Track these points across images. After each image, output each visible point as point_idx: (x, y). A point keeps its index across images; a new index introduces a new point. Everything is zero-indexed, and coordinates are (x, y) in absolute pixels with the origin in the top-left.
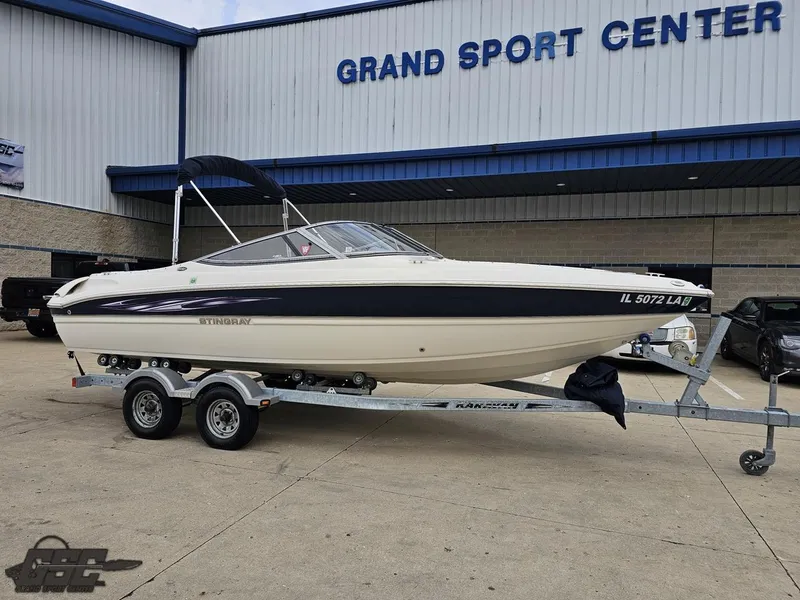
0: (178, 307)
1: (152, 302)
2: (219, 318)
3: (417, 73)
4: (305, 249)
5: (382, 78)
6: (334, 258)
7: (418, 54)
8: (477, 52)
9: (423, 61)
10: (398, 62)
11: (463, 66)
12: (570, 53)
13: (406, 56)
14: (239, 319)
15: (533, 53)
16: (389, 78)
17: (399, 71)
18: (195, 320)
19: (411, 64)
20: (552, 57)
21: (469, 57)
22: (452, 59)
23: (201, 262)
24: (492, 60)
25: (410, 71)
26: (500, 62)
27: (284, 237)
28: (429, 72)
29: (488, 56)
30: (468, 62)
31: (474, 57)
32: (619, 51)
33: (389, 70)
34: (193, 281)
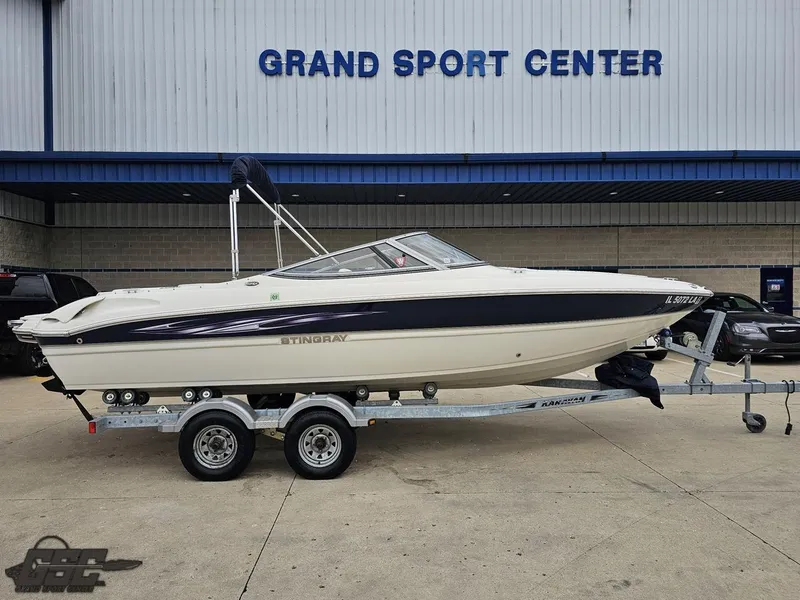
0: (255, 326)
1: (217, 323)
2: (308, 336)
3: (350, 74)
4: (401, 261)
5: (311, 74)
6: (434, 269)
7: (351, 54)
8: (411, 60)
9: (356, 62)
10: (330, 60)
11: (398, 72)
12: (499, 73)
13: (337, 54)
14: (332, 336)
15: (465, 69)
16: (320, 76)
17: (331, 69)
18: (277, 339)
19: (344, 64)
20: (482, 75)
21: (404, 64)
22: (387, 65)
23: (274, 275)
24: (426, 70)
25: (342, 71)
26: (434, 73)
27: (373, 247)
28: (363, 74)
29: (422, 67)
30: (403, 69)
31: (410, 65)
32: (539, 77)
33: (319, 66)
34: (275, 297)
